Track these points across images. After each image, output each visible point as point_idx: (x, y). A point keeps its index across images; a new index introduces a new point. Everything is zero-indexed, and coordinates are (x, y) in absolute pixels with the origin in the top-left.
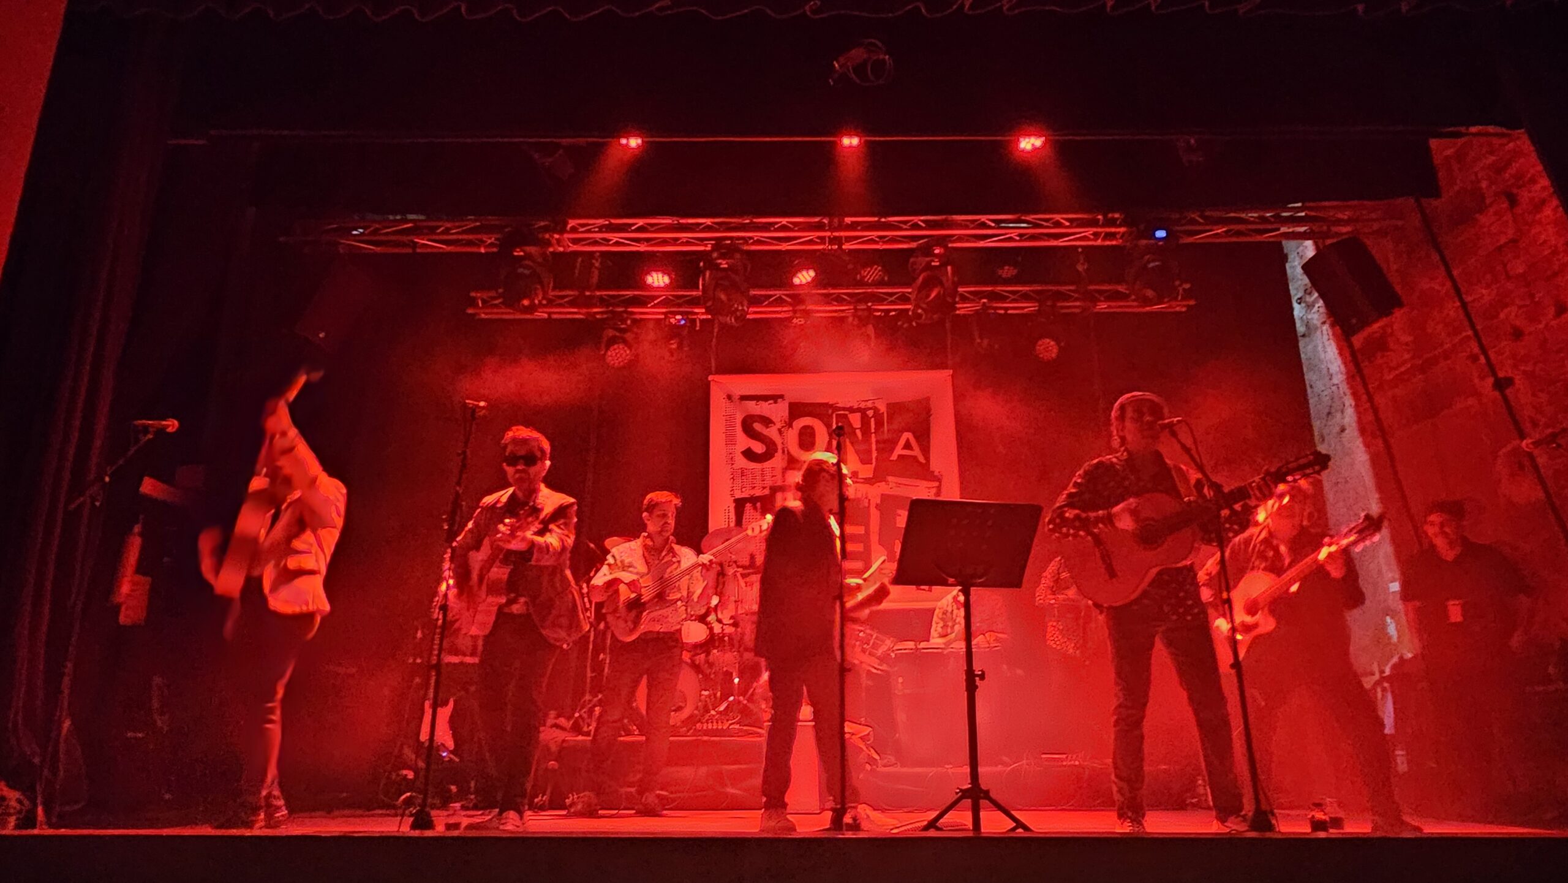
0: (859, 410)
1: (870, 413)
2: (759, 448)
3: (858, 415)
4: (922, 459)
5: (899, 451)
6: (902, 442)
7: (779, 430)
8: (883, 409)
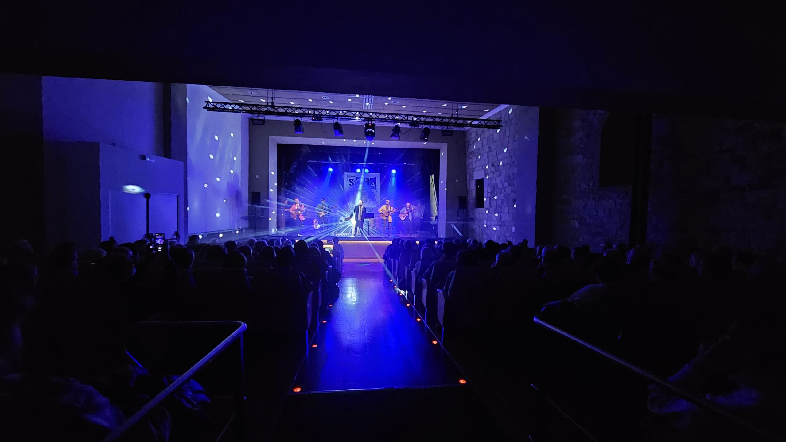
0: (367, 179)
1: (368, 179)
2: (352, 184)
3: (366, 179)
4: (375, 186)
5: (372, 185)
6: (372, 184)
7: (355, 182)
8: (370, 179)
